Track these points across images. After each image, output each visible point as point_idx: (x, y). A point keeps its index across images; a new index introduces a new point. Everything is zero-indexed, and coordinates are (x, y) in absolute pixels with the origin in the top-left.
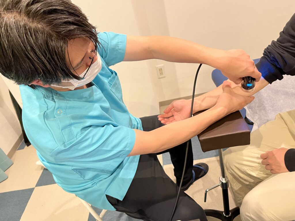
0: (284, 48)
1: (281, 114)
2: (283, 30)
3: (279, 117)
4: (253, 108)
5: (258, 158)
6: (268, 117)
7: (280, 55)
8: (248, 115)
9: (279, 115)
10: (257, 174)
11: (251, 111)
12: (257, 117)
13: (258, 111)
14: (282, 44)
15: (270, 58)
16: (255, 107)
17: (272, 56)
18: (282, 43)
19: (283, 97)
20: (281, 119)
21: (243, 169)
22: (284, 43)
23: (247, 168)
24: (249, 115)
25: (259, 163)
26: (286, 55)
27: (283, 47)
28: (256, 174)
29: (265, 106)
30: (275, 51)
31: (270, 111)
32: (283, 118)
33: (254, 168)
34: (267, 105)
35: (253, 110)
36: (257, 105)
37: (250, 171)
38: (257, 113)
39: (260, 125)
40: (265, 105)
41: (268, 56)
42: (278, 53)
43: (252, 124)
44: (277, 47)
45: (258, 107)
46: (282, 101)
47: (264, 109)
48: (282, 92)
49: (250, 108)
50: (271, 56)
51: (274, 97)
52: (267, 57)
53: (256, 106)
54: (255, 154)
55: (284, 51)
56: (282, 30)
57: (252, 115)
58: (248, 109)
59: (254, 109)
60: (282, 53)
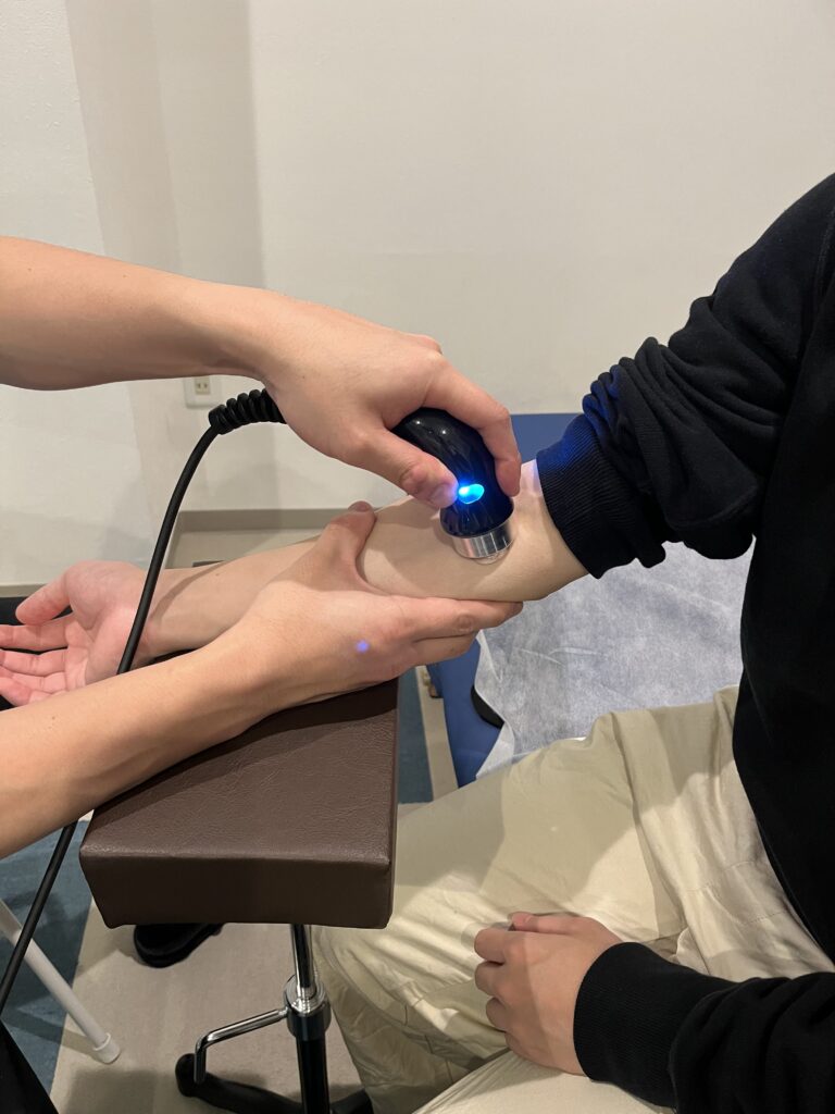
0: (691, 390)
1: (621, 717)
2: (715, 291)
3: (610, 730)
4: (516, 649)
5: (464, 938)
6: (568, 711)
7: (662, 422)
8: (485, 680)
9: (610, 717)
10: (451, 1021)
11: (503, 660)
12: (520, 698)
13: (530, 669)
14: (688, 367)
15: (608, 430)
16: (524, 647)
17: (622, 419)
18: (688, 361)
19: (650, 621)
20: (615, 743)
21: (389, 980)
22: (696, 362)
23: (407, 979)
24: (490, 681)
25: (464, 967)
26: (694, 430)
27: (689, 381)
28: (444, 1016)
29: (563, 653)
30: (643, 394)
31: (579, 683)
32: (621, 745)
33: (442, 985)
34: (574, 651)
35: (513, 657)
36: (534, 636)
37: (421, 996)
38: (524, 676)
39: (526, 739)
40: (567, 650)
41: (602, 420)
42: (655, 412)
43: (497, 723)
44: (657, 379)
45: (533, 650)
46: (641, 643)
47: (559, 665)
48: (651, 598)
49: (501, 646)
50: (616, 420)
51: (614, 617)
52: (595, 421)
53: (530, 643)
54: (456, 912)
55: (692, 407)
56: (708, 292)
57: (504, 682)
58: (492, 650)
59: (520, 653)
60: (675, 413)
